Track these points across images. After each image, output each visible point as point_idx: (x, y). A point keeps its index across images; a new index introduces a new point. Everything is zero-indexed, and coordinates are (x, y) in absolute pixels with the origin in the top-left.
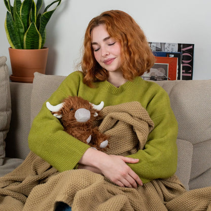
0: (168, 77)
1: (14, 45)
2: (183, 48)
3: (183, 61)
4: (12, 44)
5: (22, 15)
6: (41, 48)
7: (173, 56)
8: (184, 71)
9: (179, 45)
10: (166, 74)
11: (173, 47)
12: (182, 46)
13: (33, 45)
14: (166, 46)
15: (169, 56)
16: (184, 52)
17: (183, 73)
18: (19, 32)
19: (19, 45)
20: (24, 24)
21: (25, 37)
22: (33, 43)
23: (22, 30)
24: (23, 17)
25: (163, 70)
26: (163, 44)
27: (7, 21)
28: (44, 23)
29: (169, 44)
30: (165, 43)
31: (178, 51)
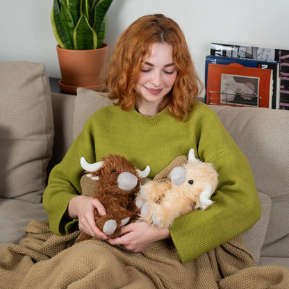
0: (258, 96)
1: (63, 42)
2: (282, 55)
3: (282, 73)
4: (59, 41)
5: (70, 6)
6: (97, 48)
7: (266, 66)
8: (283, 87)
9: (277, 51)
10: (256, 91)
11: (268, 54)
12: (280, 53)
13: (86, 45)
14: (259, 52)
15: (261, 67)
16: (283, 61)
17: (281, 89)
18: (68, 27)
19: (69, 42)
20: (73, 16)
21: (75, 34)
22: (85, 41)
23: (71, 25)
24: (71, 7)
25: (252, 85)
26: (255, 49)
27: (55, 11)
28: (101, 14)
29: (264, 50)
30: (257, 48)
31: (275, 60)
